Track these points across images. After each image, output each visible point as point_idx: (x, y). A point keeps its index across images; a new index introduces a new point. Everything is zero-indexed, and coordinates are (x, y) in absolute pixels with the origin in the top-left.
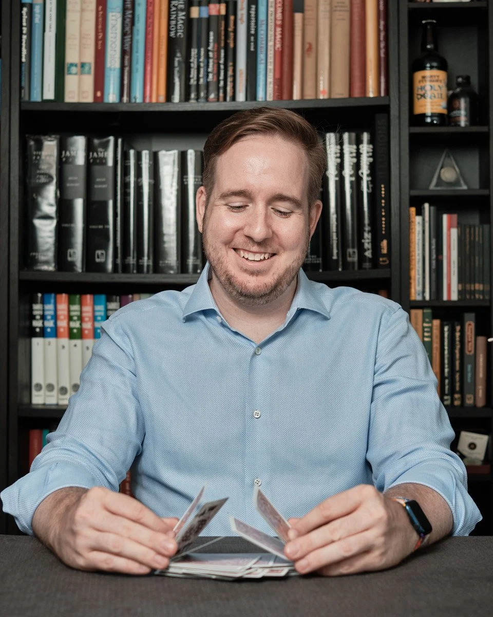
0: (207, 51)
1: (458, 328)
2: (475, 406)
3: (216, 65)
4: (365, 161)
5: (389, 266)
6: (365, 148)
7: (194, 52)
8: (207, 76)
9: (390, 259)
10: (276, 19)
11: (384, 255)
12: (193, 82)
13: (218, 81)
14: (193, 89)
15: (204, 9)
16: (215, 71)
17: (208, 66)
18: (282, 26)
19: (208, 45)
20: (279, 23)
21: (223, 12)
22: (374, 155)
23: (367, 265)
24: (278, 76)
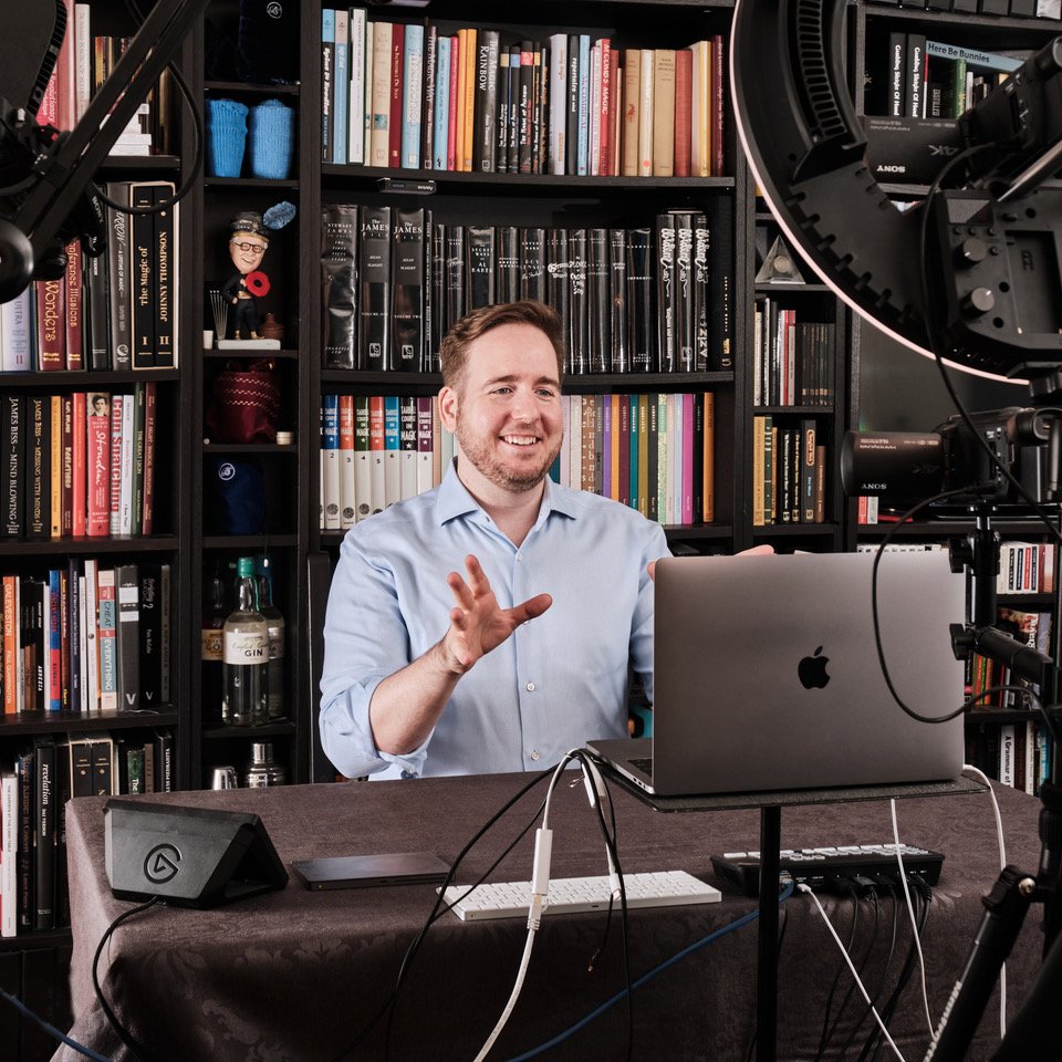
0: (520, 109)
1: (798, 436)
2: (814, 522)
3: (529, 126)
4: (702, 247)
5: (733, 367)
6: (702, 234)
7: (504, 108)
8: (520, 139)
9: (733, 360)
10: (603, 77)
11: (726, 356)
12: (503, 144)
13: (533, 145)
14: (504, 152)
15: (515, 57)
16: (529, 133)
17: (520, 127)
18: (609, 86)
19: (521, 102)
20: (606, 81)
21: (537, 63)
22: (711, 241)
23: (703, 366)
24: (605, 145)
